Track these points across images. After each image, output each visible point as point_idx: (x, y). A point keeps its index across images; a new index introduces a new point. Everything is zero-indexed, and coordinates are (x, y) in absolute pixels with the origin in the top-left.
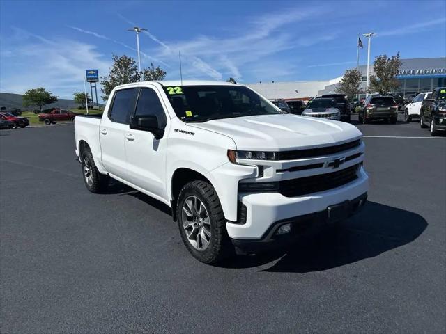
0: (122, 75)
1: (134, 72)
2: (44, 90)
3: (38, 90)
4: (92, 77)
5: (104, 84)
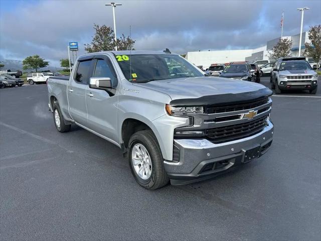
0: (103, 43)
1: (112, 39)
2: (38, 57)
3: (35, 57)
4: (74, 47)
5: (87, 50)
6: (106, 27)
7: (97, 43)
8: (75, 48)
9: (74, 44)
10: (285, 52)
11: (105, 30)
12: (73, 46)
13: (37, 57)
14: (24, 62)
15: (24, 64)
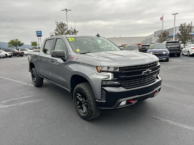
6: (62, 23)
7: (57, 33)
8: (40, 35)
9: (39, 32)
10: (165, 38)
11: (62, 25)
12: (39, 34)
13: (17, 40)
14: (9, 43)
15: (9, 44)
